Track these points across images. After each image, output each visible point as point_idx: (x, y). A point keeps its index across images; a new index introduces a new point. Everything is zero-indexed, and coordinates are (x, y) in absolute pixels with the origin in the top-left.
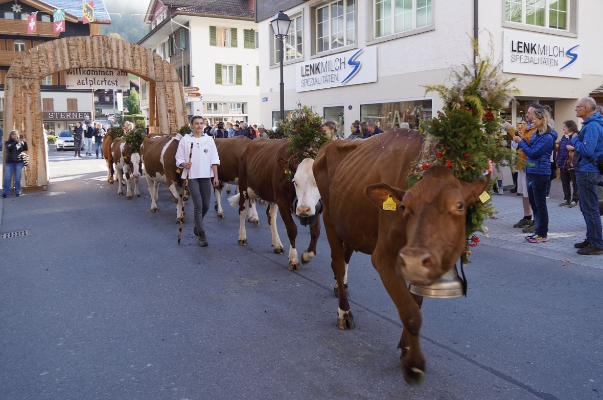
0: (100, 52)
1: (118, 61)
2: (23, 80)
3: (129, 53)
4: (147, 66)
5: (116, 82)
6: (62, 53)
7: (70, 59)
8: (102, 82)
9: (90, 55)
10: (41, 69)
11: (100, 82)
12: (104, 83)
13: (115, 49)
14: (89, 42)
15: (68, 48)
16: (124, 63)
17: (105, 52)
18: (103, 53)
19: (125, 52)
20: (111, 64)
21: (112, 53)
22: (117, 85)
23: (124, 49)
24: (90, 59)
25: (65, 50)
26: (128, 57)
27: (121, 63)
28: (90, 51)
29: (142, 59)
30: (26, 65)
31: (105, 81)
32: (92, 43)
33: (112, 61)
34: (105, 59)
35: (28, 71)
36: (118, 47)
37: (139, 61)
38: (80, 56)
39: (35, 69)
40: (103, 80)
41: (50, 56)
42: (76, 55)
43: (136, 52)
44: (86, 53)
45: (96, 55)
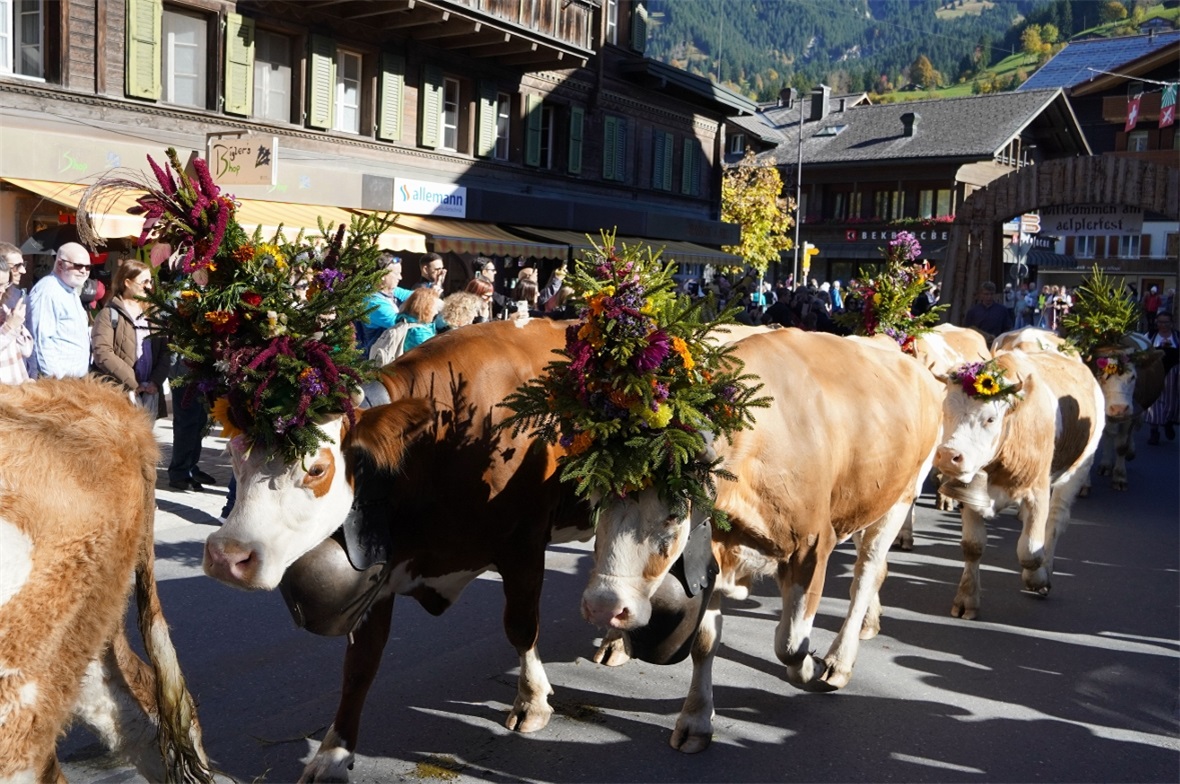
0: (1085, 180)
1: (1114, 192)
2: (971, 227)
3: (1136, 177)
4: (1165, 196)
5: (1120, 224)
6: (1028, 186)
7: (1039, 193)
8: (1095, 224)
9: (1069, 187)
10: (998, 211)
11: (1092, 225)
12: (1098, 226)
13: (1110, 173)
14: (1070, 166)
15: (1038, 178)
16: (1124, 194)
17: (1094, 179)
18: (1089, 180)
19: (1129, 176)
20: (1101, 198)
21: (1105, 180)
22: (1120, 228)
23: (1127, 172)
24: (1068, 192)
25: (1034, 181)
26: (1132, 185)
27: (1118, 195)
28: (1069, 180)
29: (1158, 185)
30: (978, 206)
31: (1101, 223)
32: (1075, 167)
33: (1103, 193)
34: (1092, 191)
35: (980, 213)
36: (1116, 170)
37: (1151, 189)
38: (1054, 188)
39: (989, 212)
40: (1098, 221)
41: (1012, 191)
42: (1049, 186)
43: (1149, 174)
44: (1064, 183)
45: (1079, 184)
